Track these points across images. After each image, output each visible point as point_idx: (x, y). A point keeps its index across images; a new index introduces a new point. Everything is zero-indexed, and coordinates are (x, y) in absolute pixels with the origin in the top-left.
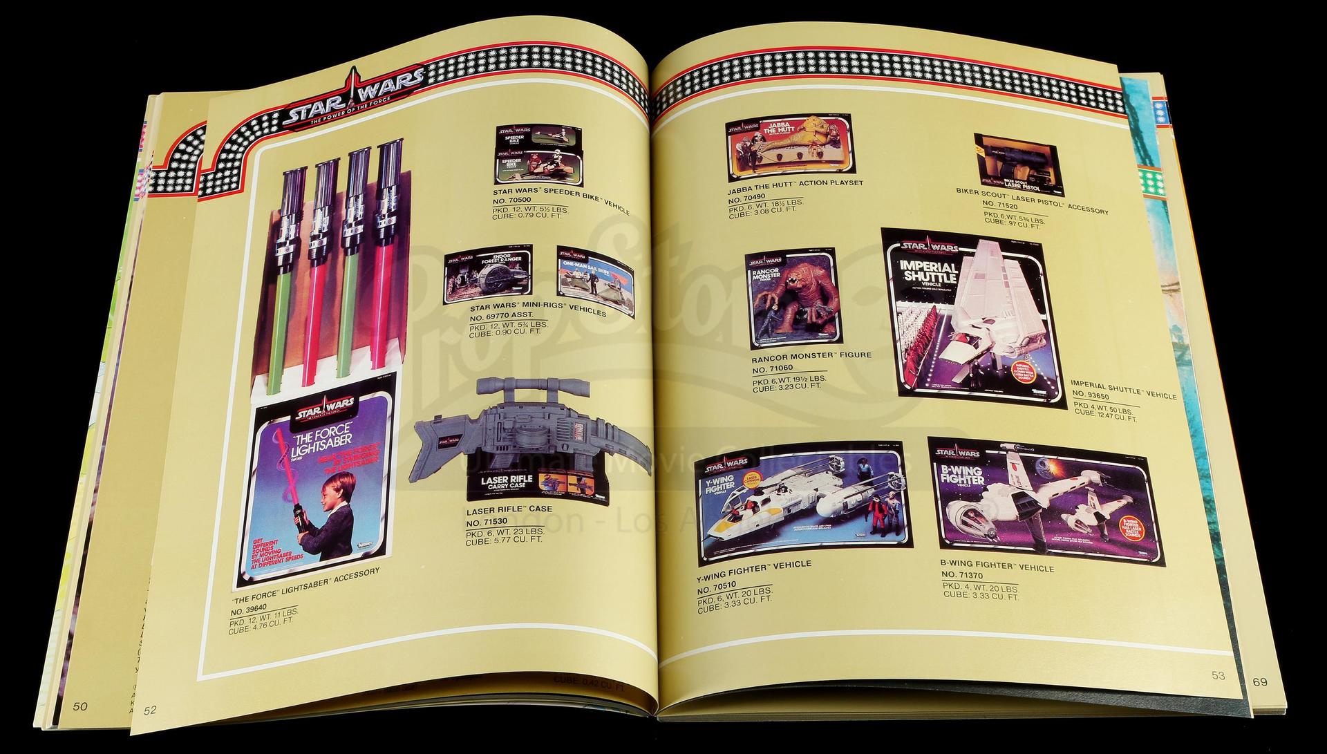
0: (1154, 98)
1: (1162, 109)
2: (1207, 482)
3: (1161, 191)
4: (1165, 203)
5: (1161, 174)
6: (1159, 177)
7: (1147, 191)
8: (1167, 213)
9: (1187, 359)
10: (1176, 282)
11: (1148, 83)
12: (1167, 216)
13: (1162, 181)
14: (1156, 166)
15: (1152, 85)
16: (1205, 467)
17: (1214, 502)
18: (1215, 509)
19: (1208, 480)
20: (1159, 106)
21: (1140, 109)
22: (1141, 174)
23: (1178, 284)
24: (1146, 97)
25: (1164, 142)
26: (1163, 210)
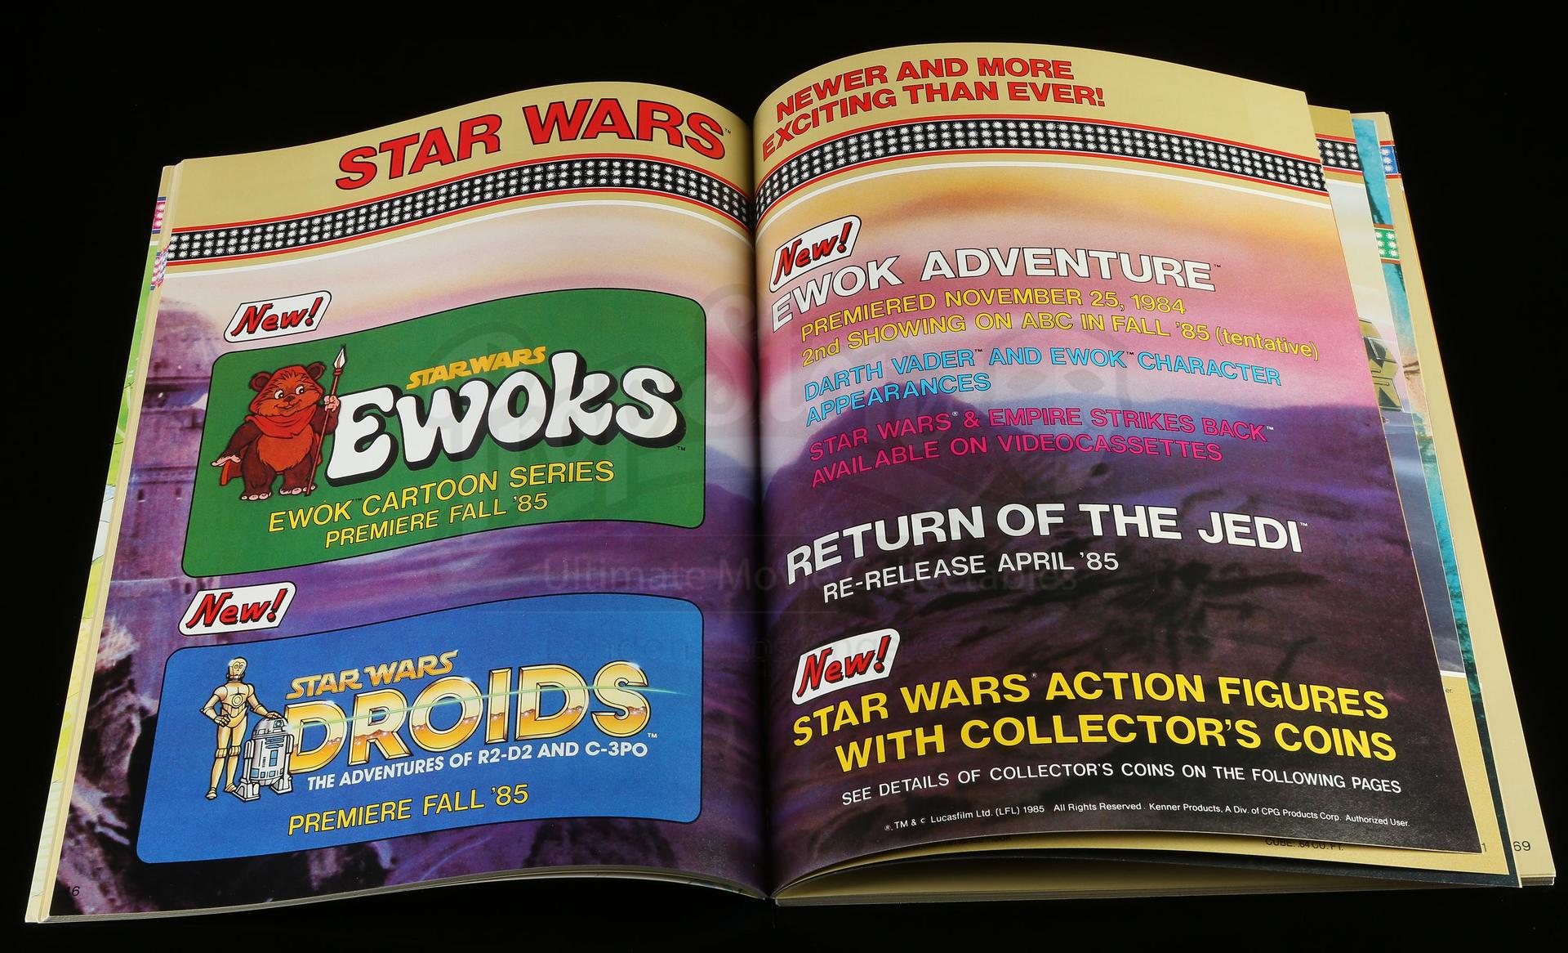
0: (1382, 143)
1: (1389, 156)
2: (1458, 602)
3: (1393, 253)
4: (1398, 267)
5: (1393, 232)
6: (1390, 236)
7: (1388, 255)
8: (1401, 279)
9: (1429, 454)
10: (1414, 361)
11: (1375, 123)
12: (1402, 282)
13: (1394, 241)
14: (1387, 223)
15: (1379, 125)
16: (1456, 584)
17: (1467, 626)
18: (1468, 636)
19: (1460, 600)
20: (1386, 152)
21: (1366, 156)
22: (1379, 235)
23: (1416, 364)
24: (1372, 140)
25: (1395, 193)
26: (1396, 277)
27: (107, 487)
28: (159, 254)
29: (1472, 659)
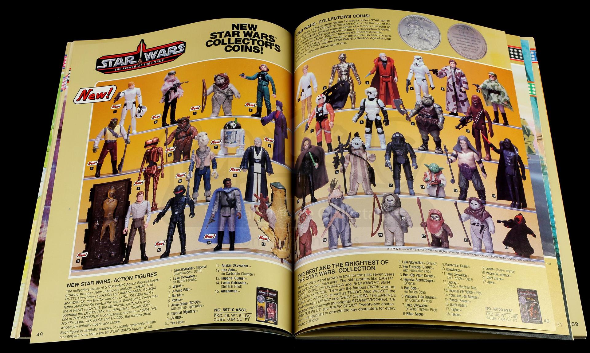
0: (531, 49)
1: (534, 54)
2: (554, 230)
3: (534, 93)
4: (536, 98)
5: (534, 85)
6: (533, 86)
7: (532, 93)
8: (537, 103)
9: (545, 172)
10: (540, 135)
11: (529, 42)
12: (537, 104)
13: (534, 88)
14: (532, 81)
15: (530, 42)
16: (553, 222)
17: (557, 239)
18: (557, 242)
19: (554, 229)
20: (532, 53)
21: (525, 54)
22: (529, 85)
23: (541, 136)
24: (527, 48)
25: (536, 68)
26: (535, 102)
27: (44, 168)
28: (64, 78)
29: (558, 251)
